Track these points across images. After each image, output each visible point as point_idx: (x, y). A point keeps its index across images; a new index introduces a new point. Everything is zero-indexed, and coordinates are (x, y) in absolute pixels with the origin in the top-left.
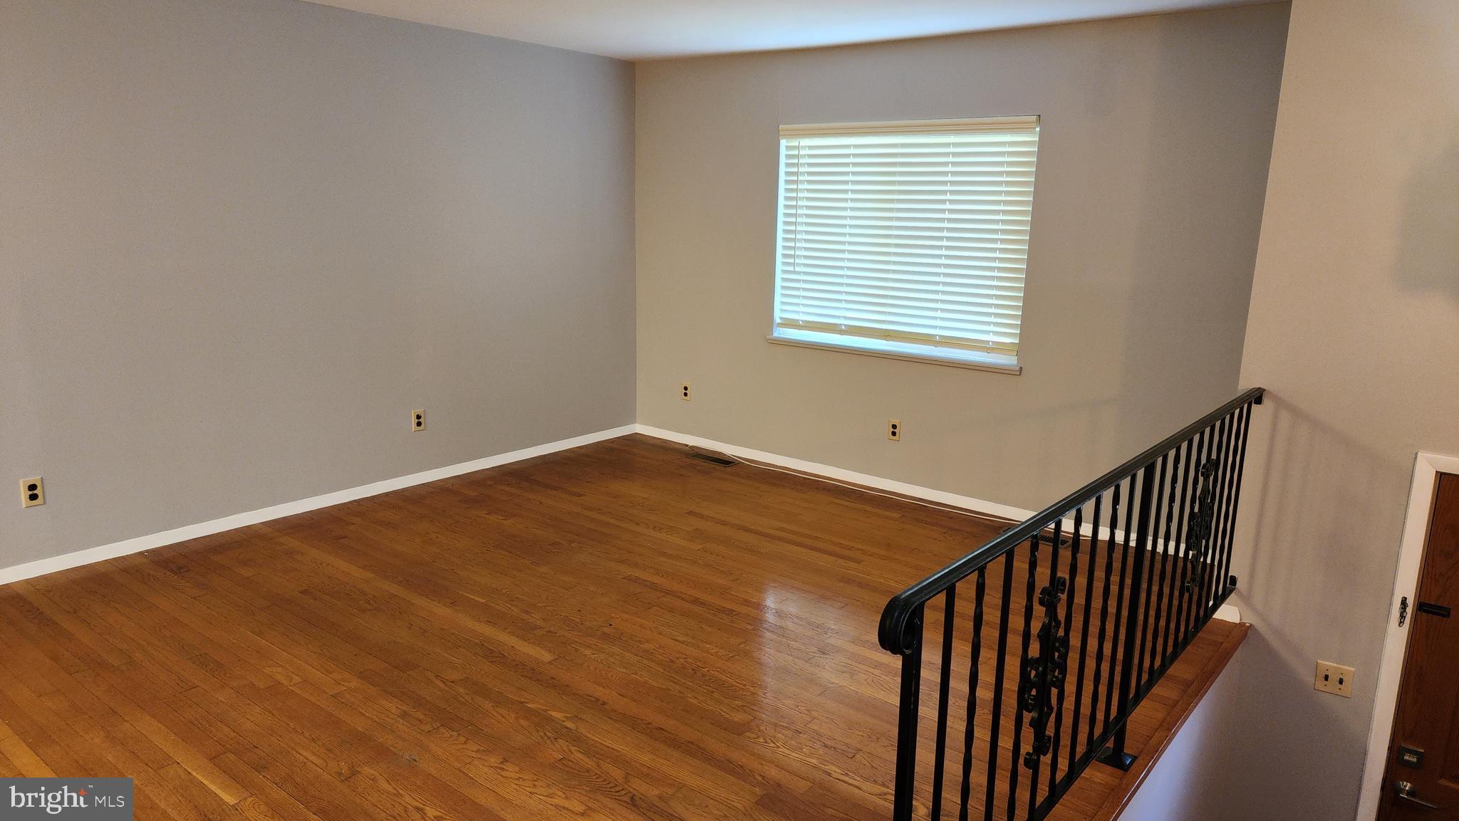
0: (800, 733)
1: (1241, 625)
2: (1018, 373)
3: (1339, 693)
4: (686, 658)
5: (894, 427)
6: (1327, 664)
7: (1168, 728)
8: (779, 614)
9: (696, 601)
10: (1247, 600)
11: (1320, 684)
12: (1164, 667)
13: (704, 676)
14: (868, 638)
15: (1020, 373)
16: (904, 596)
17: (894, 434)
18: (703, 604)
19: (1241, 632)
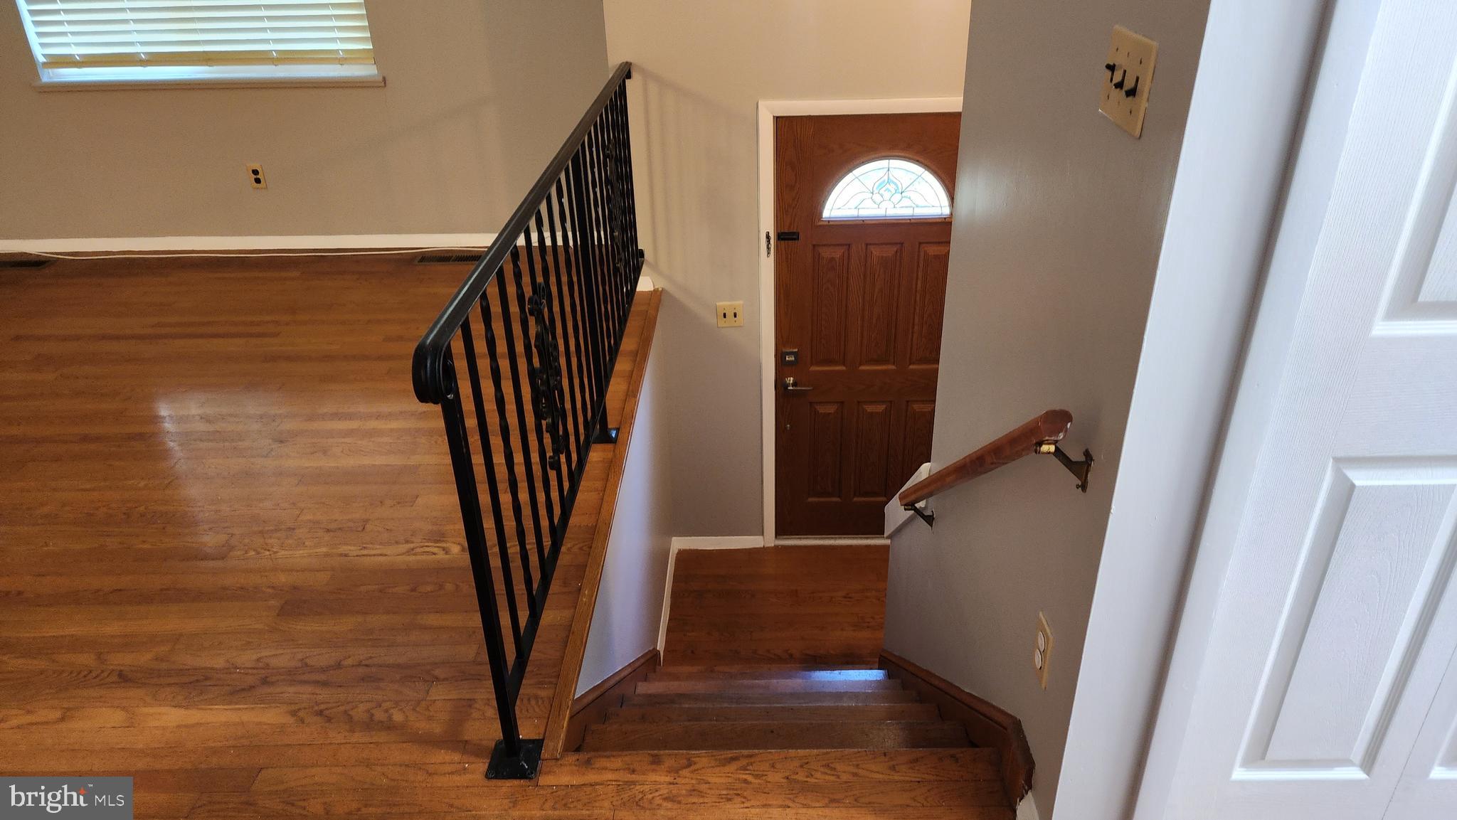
0: (294, 529)
1: (656, 291)
2: (383, 84)
3: (736, 324)
4: (108, 505)
5: (255, 172)
6: (723, 304)
7: (632, 393)
8: (180, 420)
9: (85, 439)
10: (655, 268)
11: (722, 322)
12: (617, 344)
13: (142, 515)
14: (325, 411)
15: (385, 86)
16: (429, 341)
17: (258, 181)
18: (98, 439)
19: (657, 295)
